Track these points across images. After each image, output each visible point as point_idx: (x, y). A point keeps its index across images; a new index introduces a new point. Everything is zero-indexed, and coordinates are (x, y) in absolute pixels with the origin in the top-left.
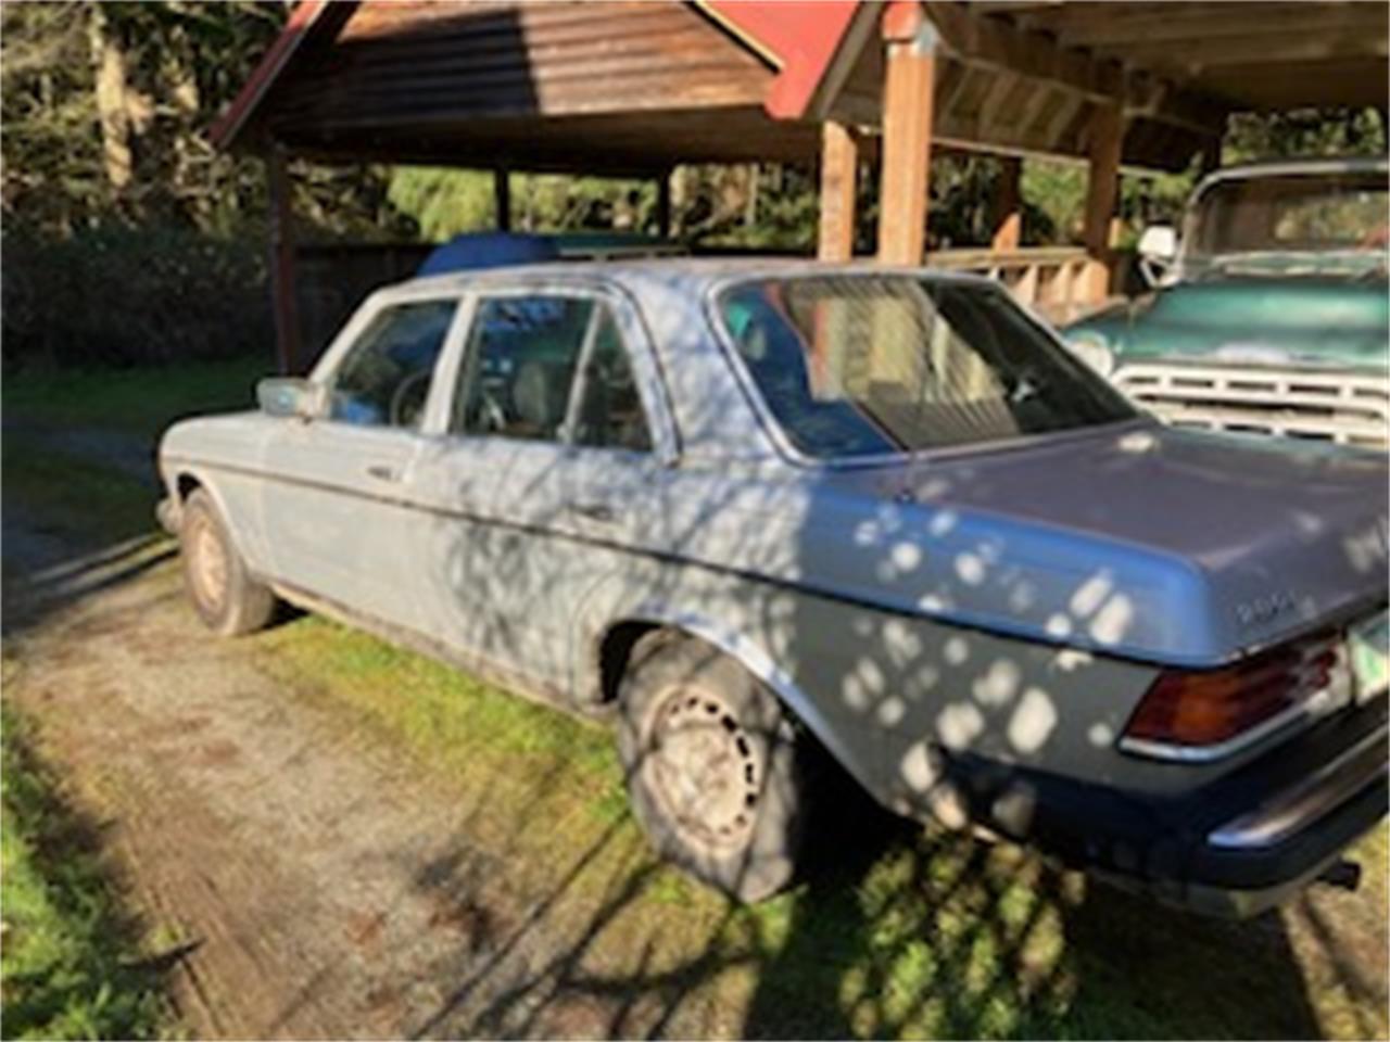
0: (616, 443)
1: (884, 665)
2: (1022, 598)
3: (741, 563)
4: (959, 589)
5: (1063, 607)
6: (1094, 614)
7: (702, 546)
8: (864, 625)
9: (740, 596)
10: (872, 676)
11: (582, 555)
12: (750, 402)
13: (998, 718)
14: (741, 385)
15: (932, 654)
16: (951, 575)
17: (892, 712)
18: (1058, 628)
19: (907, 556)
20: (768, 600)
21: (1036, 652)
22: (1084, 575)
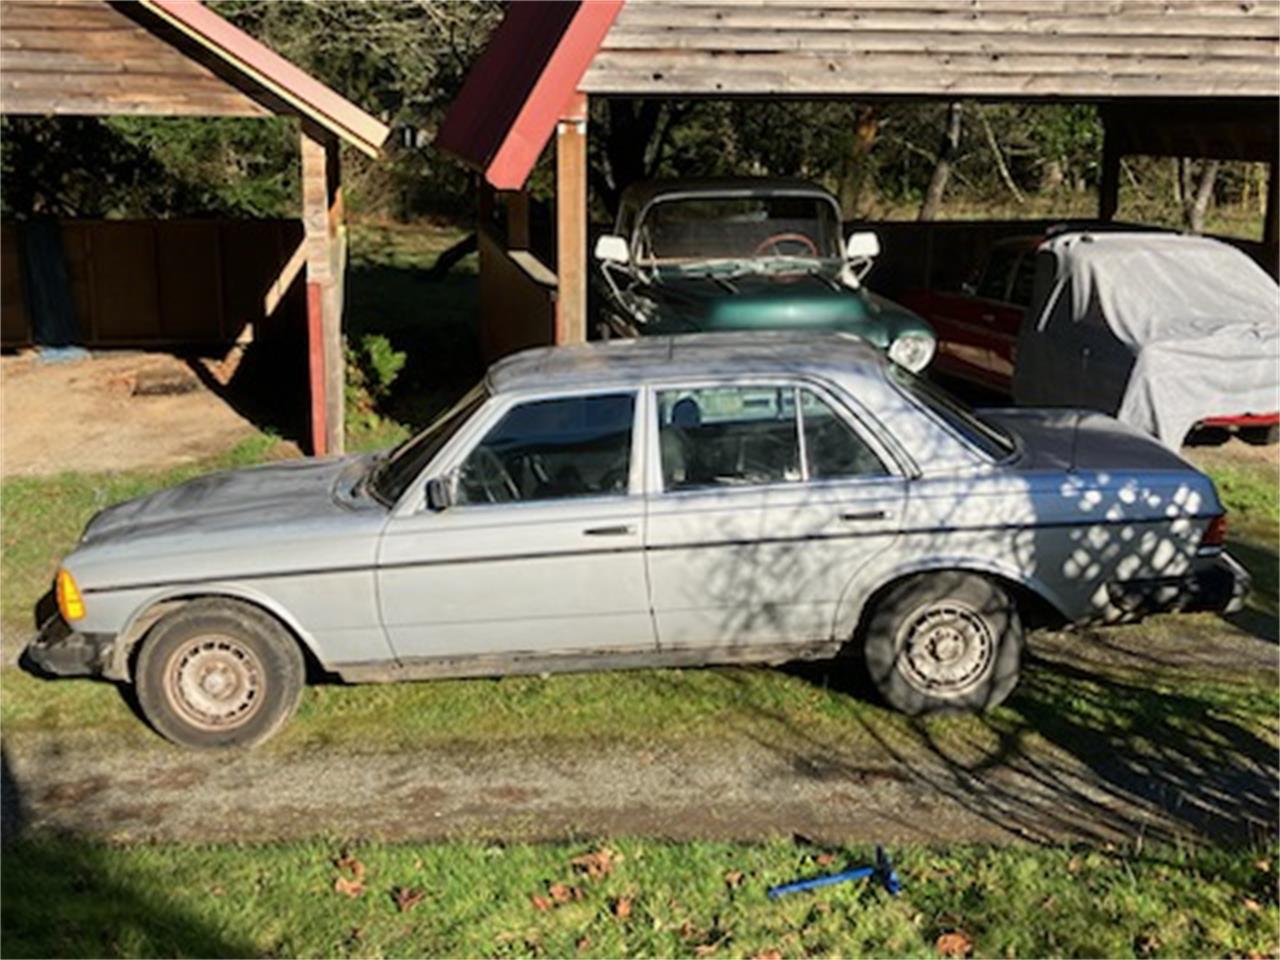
0: (853, 473)
1: (1090, 551)
2: (1154, 501)
3: (994, 521)
4: (1125, 506)
5: (1172, 502)
6: (1185, 502)
7: (962, 518)
8: (1076, 534)
9: (994, 539)
10: (1082, 557)
11: (858, 544)
12: (953, 436)
13: (1147, 560)
14: (943, 428)
15: (1116, 537)
16: (1119, 500)
17: (1093, 571)
18: (1172, 511)
19: (1093, 497)
20: (1015, 537)
21: (1165, 524)
22: (1175, 489)
